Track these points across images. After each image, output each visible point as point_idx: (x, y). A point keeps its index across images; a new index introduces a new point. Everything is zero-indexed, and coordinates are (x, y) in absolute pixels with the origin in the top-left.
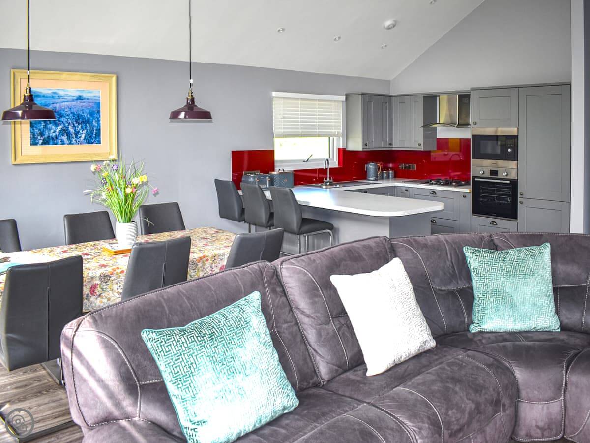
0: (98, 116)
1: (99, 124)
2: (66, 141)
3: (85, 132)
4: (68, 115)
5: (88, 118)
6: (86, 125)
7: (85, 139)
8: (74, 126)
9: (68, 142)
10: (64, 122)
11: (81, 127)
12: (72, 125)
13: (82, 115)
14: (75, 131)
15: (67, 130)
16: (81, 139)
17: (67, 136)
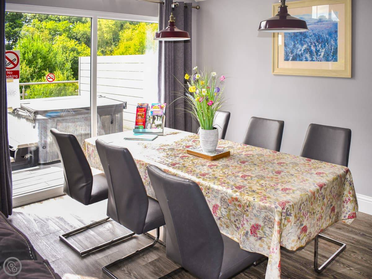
0: (336, 36)
1: (336, 44)
2: (309, 59)
3: (324, 50)
4: (310, 36)
5: (327, 38)
6: (325, 44)
7: (324, 56)
8: (315, 46)
9: (310, 59)
10: (308, 42)
11: (321, 46)
12: (314, 45)
13: (322, 36)
14: (316, 49)
15: (310, 49)
16: (321, 56)
17: (310, 54)
